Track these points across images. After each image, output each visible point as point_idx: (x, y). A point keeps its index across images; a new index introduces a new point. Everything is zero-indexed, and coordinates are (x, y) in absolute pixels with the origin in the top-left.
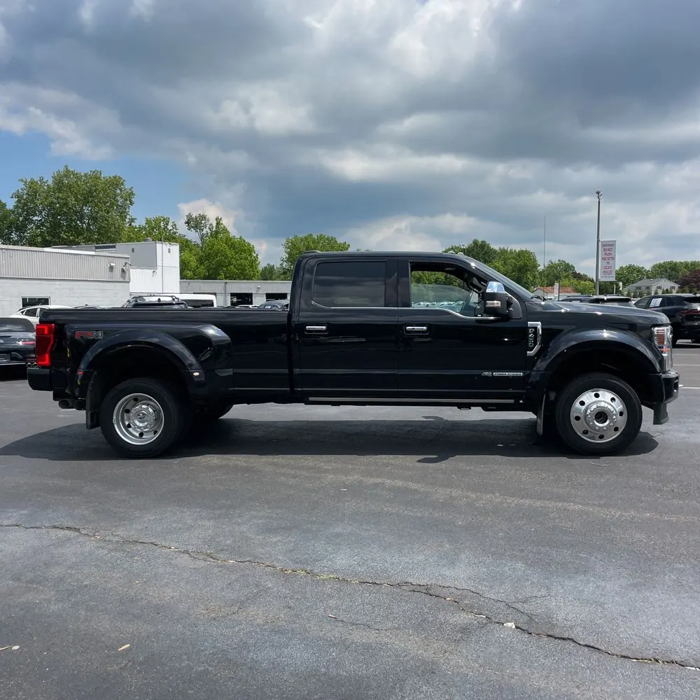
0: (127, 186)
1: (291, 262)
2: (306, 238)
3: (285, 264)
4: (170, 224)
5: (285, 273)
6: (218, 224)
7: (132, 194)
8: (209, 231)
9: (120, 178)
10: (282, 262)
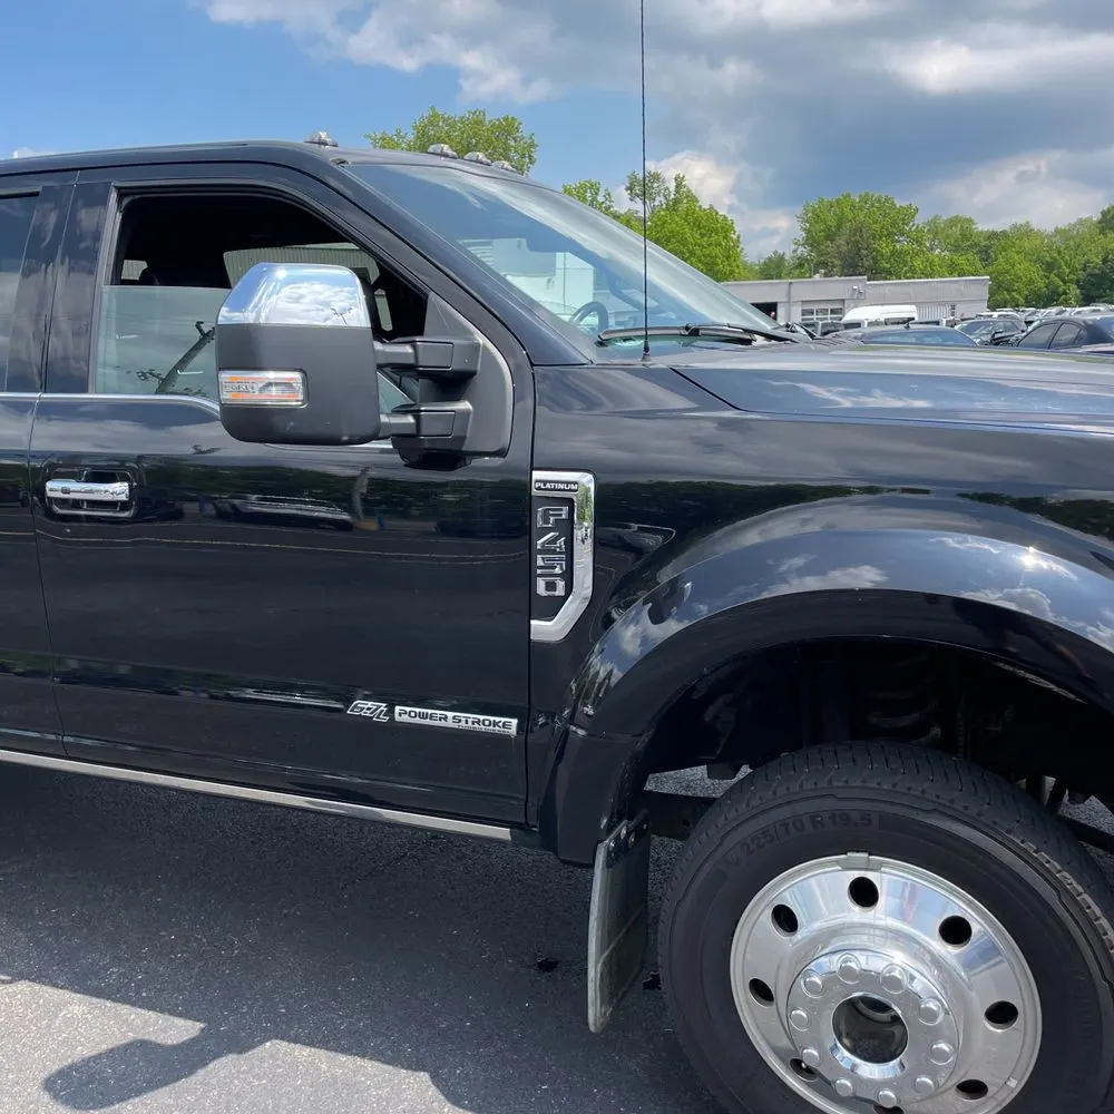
0: (525, 132)
1: (812, 246)
2: (838, 201)
3: (801, 248)
4: (602, 193)
5: (801, 265)
6: (679, 186)
7: (532, 145)
8: (664, 201)
9: (513, 119)
10: (794, 247)
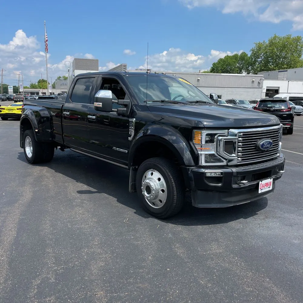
9: (300, 37)
